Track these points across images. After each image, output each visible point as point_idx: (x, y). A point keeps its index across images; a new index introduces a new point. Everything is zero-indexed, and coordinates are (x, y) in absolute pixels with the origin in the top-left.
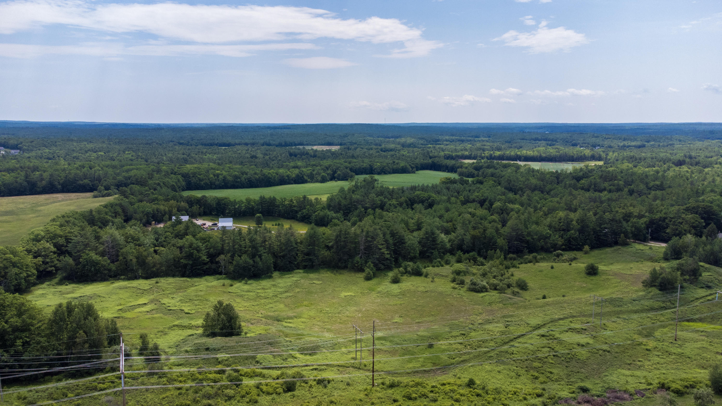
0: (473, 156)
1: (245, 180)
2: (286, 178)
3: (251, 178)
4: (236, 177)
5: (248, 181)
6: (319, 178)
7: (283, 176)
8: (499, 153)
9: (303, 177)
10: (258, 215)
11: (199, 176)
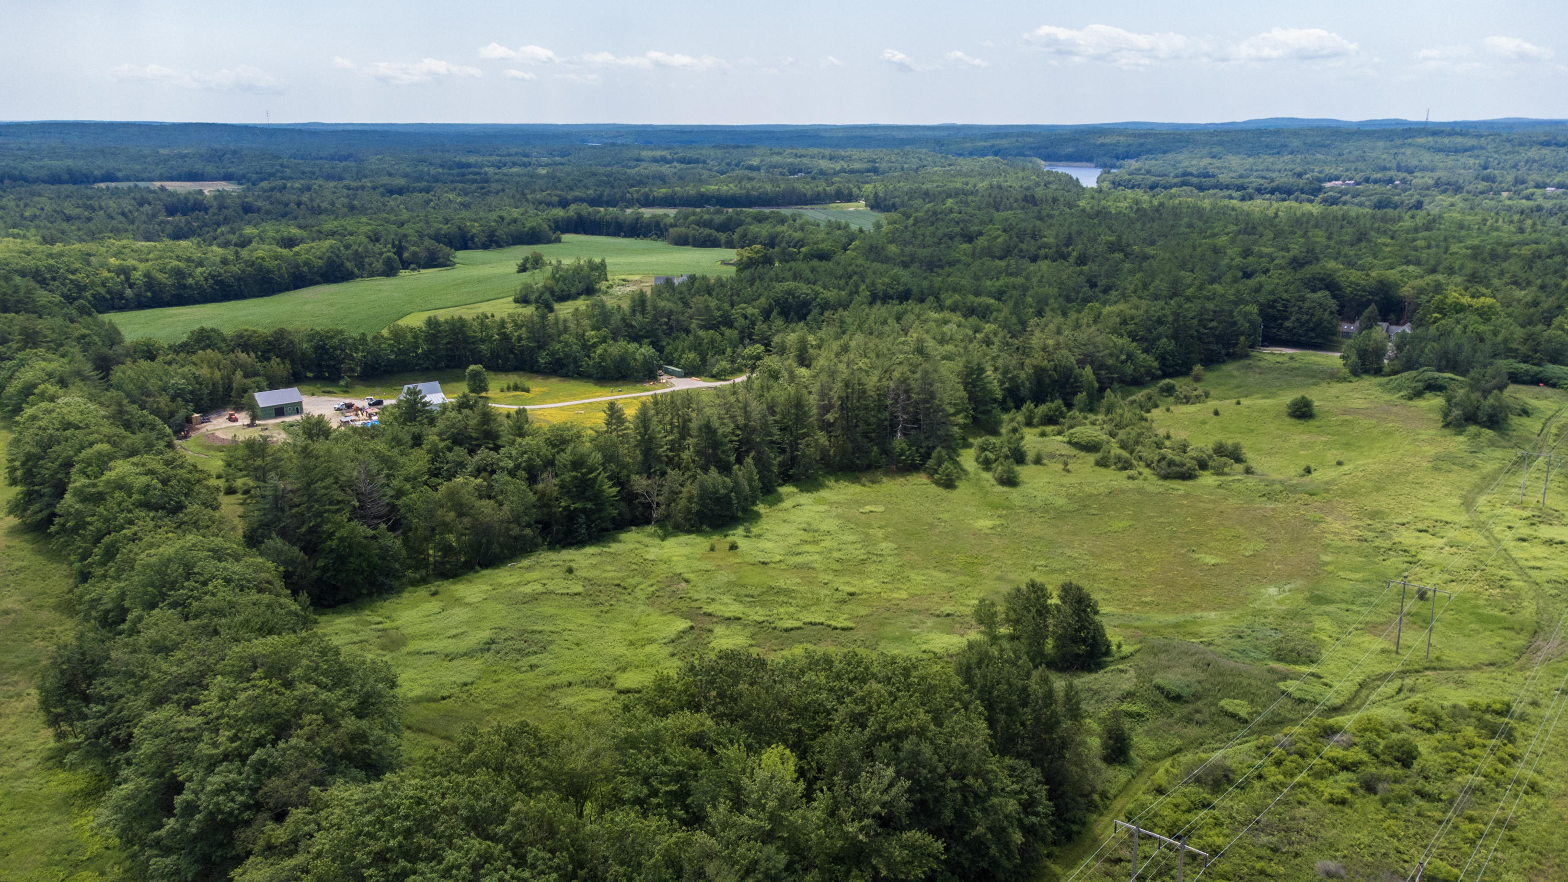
0: (605, 198)
1: (206, 279)
2: (305, 269)
3: (220, 275)
4: (179, 274)
5: (216, 283)
6: (378, 265)
7: (297, 266)
8: (663, 190)
9: (342, 264)
10: (472, 367)
11: (71, 277)
